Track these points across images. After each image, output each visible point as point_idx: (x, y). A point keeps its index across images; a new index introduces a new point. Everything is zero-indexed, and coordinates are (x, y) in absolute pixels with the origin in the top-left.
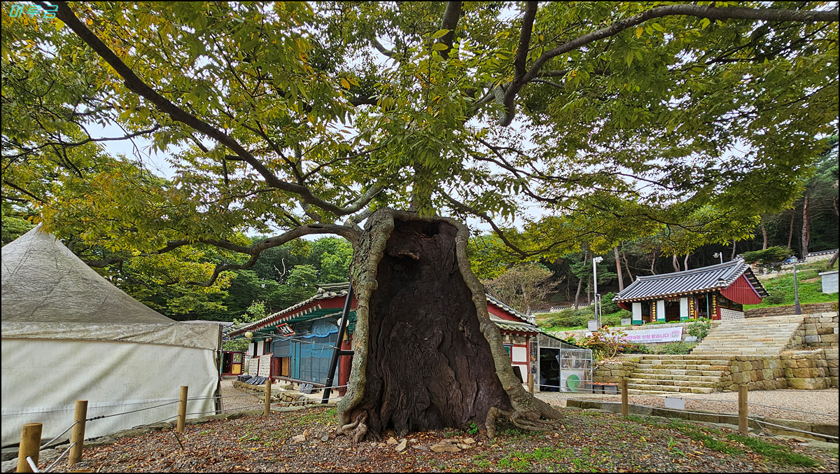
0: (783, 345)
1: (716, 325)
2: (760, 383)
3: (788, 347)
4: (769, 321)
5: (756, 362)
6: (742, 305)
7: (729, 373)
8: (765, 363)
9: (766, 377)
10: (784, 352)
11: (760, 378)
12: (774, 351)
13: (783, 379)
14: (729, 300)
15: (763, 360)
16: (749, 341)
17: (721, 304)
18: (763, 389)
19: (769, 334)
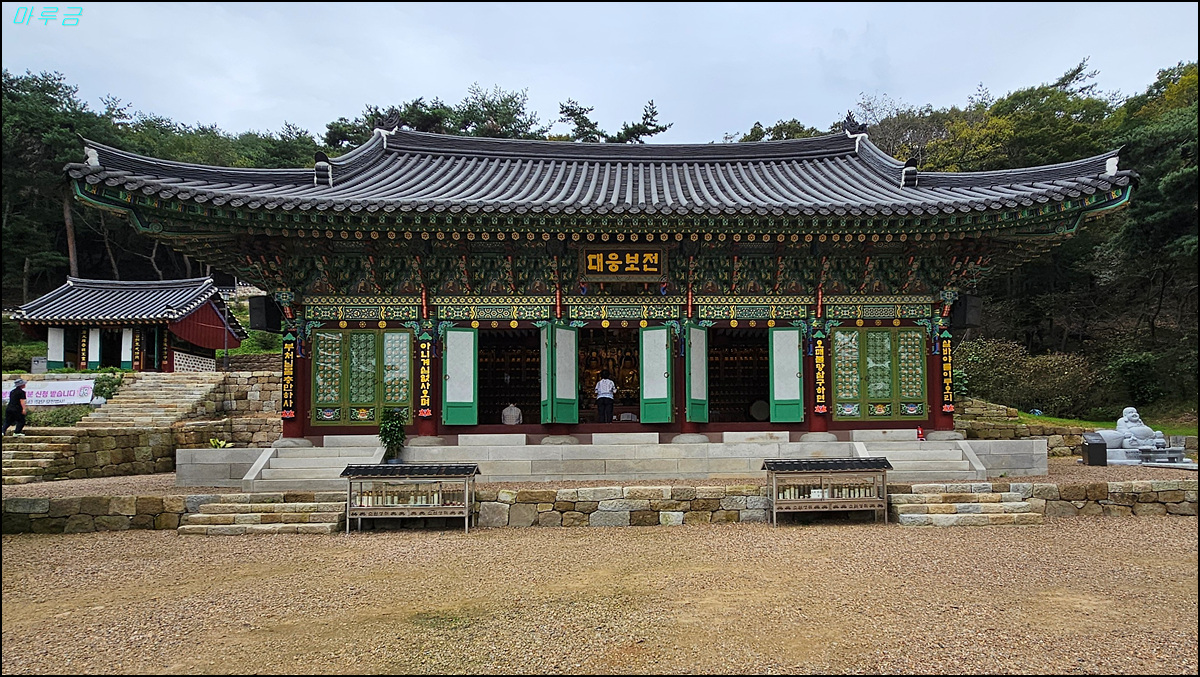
0: (181, 414)
1: (135, 380)
2: (126, 465)
4: (192, 378)
7: (72, 453)
8: (141, 438)
9: (138, 458)
11: (128, 459)
14: (185, 340)
16: (153, 406)
17: (178, 345)
19: (178, 398)
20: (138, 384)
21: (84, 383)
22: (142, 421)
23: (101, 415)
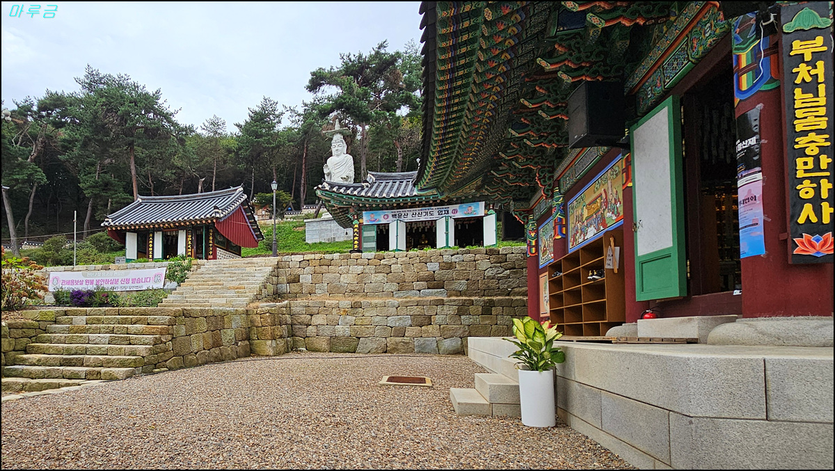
0: (251, 295)
1: (199, 266)
2: (216, 351)
3: (257, 298)
4: (248, 263)
5: (213, 319)
6: (240, 247)
7: (170, 337)
8: (226, 319)
9: (224, 341)
10: (251, 305)
11: (217, 344)
12: (241, 303)
13: (247, 342)
14: (228, 240)
15: (223, 315)
16: (223, 288)
17: (218, 242)
18: (219, 360)
19: (243, 280)
20: (203, 269)
21: (157, 270)
22: (217, 303)
23: (178, 297)
